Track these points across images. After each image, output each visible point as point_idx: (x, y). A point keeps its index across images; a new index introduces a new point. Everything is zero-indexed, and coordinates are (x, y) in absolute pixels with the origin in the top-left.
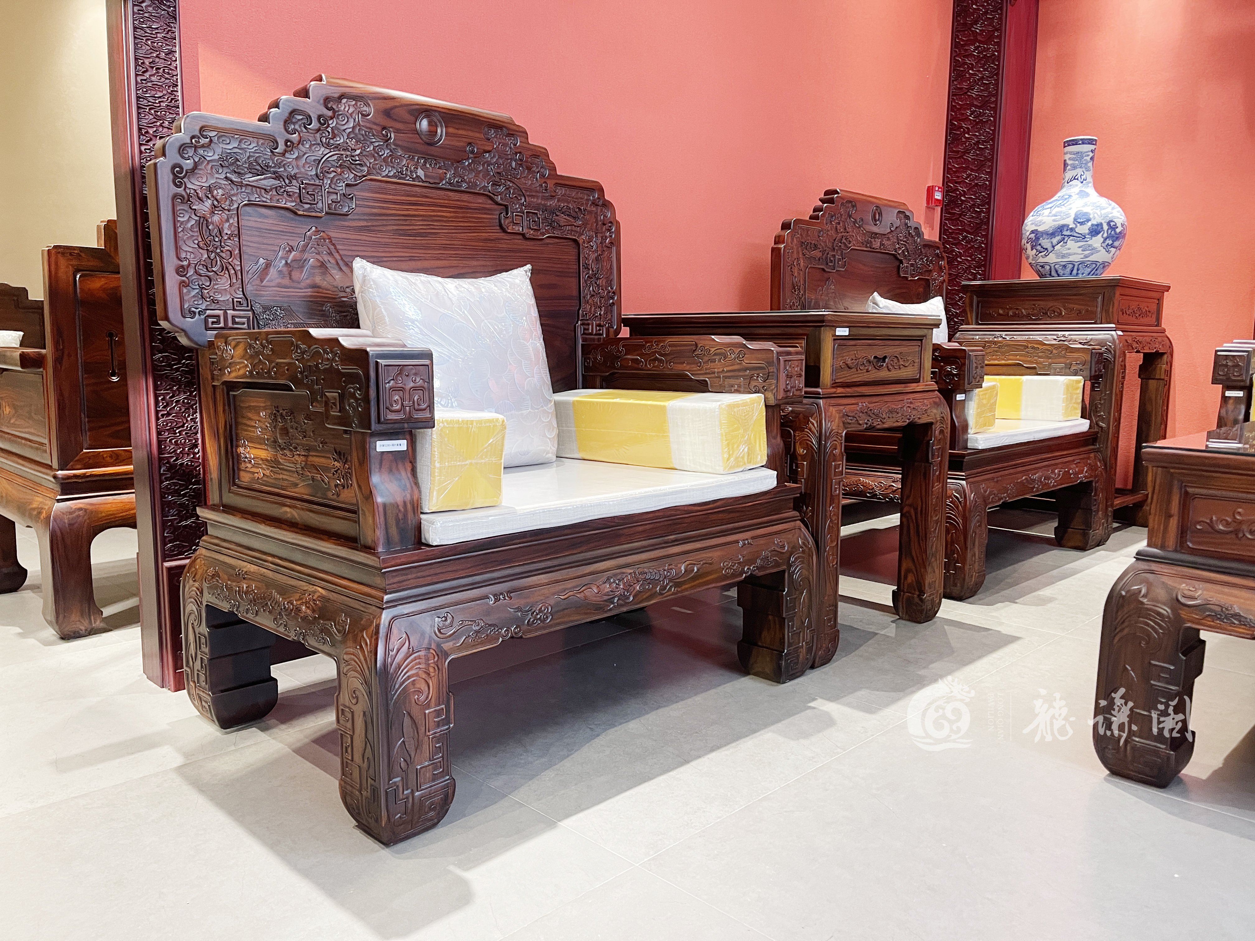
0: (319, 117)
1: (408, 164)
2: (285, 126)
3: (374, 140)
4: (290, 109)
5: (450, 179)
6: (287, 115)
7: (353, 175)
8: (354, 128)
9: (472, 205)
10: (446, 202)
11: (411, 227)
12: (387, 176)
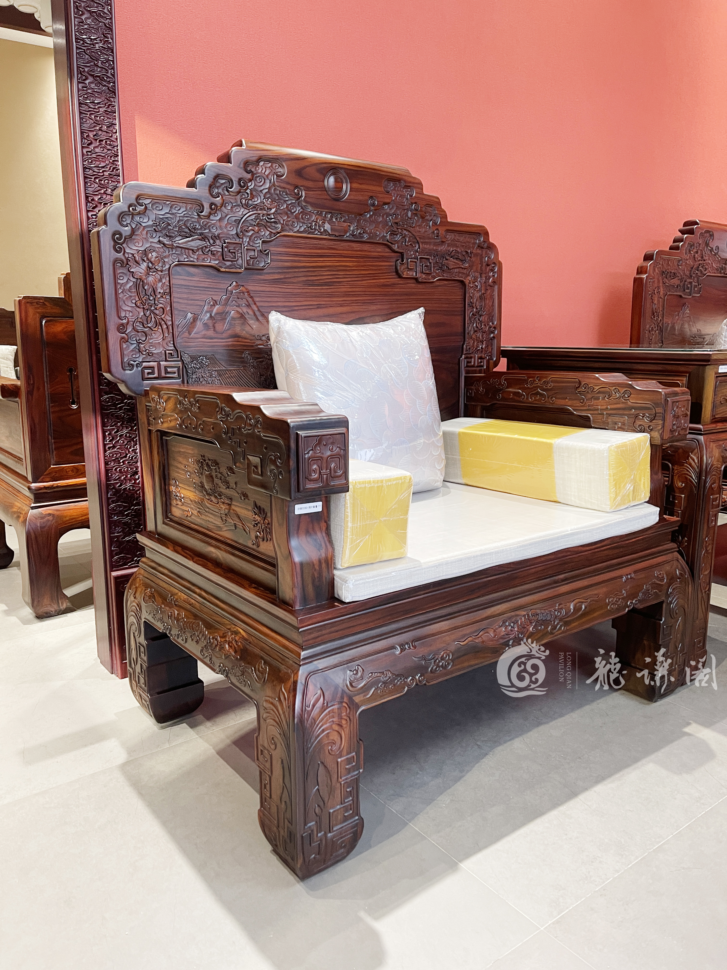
0: (240, 180)
1: (317, 219)
2: (210, 190)
3: (287, 199)
4: (214, 174)
5: (353, 231)
6: (212, 180)
7: (269, 232)
8: (269, 188)
9: (373, 254)
10: (350, 252)
11: (319, 278)
12: (298, 231)
